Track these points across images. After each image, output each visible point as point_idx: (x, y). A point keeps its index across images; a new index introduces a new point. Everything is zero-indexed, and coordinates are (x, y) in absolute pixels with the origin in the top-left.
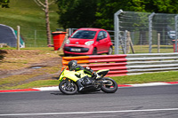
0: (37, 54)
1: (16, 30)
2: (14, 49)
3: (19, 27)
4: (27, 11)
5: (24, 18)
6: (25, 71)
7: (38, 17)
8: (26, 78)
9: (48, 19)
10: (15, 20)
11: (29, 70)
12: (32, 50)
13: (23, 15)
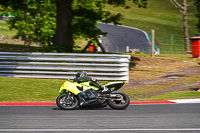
0: (173, 61)
1: (150, 34)
2: (148, 56)
3: (153, 31)
4: (163, 14)
5: (158, 21)
6: (160, 80)
7: (175, 20)
8: (161, 88)
9: (186, 23)
10: (149, 23)
11: (164, 80)
12: (168, 57)
13: (158, 18)
